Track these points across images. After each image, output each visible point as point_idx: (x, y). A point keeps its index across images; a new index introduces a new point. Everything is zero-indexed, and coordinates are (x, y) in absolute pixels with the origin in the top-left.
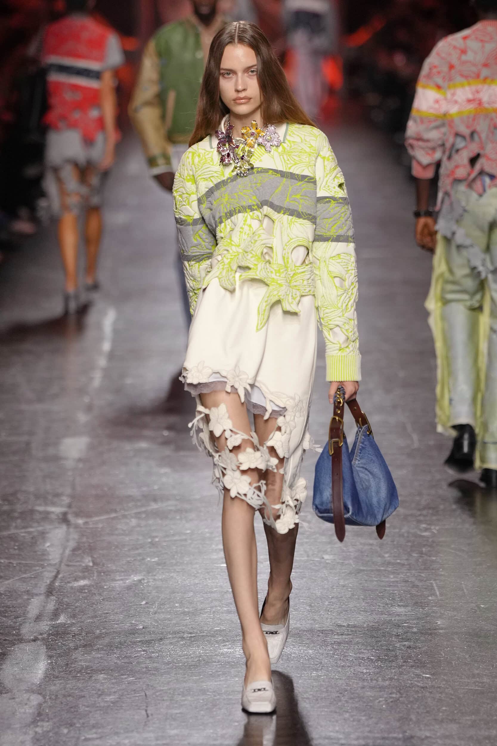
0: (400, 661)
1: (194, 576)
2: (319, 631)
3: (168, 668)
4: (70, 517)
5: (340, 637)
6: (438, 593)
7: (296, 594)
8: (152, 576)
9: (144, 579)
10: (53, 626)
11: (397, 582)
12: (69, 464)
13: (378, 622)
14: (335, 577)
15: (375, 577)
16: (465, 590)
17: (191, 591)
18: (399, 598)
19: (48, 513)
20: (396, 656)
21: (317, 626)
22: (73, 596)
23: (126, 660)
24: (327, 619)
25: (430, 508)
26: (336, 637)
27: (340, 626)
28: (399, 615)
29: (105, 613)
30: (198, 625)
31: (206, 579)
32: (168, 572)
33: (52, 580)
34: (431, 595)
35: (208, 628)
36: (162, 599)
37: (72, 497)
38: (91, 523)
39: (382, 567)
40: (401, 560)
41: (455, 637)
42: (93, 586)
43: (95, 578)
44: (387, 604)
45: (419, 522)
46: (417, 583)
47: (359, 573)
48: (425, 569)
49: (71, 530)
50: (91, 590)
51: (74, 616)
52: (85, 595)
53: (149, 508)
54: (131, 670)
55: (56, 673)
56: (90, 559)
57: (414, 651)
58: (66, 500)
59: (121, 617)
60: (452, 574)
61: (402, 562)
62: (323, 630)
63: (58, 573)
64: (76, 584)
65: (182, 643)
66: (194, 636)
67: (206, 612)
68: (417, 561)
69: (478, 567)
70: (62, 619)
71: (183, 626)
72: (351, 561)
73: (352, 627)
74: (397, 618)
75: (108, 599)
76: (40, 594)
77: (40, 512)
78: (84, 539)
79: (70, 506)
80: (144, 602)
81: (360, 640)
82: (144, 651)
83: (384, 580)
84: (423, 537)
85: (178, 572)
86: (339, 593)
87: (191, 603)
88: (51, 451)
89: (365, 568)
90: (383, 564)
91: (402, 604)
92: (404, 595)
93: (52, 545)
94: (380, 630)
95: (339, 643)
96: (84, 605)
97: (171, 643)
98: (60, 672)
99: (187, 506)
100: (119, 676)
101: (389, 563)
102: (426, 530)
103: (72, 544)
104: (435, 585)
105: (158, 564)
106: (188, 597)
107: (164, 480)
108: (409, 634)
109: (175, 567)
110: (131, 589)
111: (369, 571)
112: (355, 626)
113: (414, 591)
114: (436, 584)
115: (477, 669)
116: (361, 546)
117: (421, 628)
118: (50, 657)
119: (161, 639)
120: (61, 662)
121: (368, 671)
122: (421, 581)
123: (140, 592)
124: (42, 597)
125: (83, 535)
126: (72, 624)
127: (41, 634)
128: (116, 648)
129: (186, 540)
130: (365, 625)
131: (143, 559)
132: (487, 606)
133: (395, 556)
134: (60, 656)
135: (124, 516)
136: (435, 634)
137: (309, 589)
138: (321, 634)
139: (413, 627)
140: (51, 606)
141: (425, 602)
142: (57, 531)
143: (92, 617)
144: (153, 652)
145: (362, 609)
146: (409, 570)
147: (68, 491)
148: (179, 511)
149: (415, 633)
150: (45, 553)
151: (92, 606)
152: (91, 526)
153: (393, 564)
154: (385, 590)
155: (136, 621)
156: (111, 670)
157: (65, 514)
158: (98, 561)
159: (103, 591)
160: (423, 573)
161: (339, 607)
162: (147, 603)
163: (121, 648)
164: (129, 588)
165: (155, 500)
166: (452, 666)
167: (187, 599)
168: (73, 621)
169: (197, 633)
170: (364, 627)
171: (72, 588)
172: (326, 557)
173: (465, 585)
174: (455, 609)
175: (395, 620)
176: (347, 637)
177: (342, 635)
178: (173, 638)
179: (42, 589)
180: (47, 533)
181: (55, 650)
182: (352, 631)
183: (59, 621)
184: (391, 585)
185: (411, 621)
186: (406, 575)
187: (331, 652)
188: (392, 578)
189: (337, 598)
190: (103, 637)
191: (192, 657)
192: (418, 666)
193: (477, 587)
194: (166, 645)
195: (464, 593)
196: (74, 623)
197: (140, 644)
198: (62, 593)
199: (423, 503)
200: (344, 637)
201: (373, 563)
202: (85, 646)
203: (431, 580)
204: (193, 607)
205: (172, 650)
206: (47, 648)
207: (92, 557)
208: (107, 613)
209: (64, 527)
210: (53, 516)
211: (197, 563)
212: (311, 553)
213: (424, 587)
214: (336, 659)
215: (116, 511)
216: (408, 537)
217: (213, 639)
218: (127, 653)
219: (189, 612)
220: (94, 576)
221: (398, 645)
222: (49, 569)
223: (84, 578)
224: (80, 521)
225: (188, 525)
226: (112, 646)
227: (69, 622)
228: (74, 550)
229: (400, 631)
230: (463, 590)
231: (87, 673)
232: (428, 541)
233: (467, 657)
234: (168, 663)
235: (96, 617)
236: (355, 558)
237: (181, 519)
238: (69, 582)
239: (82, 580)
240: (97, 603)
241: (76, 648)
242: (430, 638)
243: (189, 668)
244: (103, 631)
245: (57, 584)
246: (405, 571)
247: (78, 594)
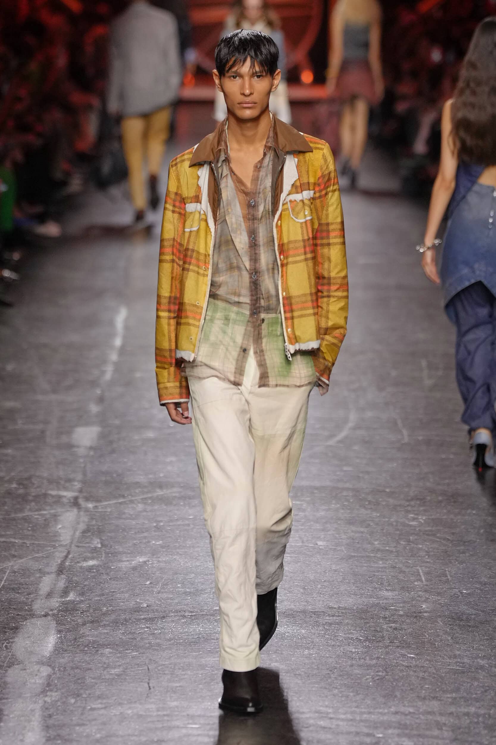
0: (387, 642)
1: (196, 558)
2: (312, 612)
3: (170, 644)
4: (81, 501)
5: (331, 618)
6: (423, 579)
7: (291, 578)
8: (156, 557)
9: (148, 561)
10: (63, 603)
11: (385, 567)
12: (81, 451)
13: (367, 605)
14: (328, 562)
15: (364, 563)
16: (449, 576)
17: (193, 573)
18: (387, 583)
19: (60, 497)
20: (383, 637)
21: (310, 607)
22: (81, 575)
23: (131, 636)
24: (319, 601)
25: (418, 499)
26: (327, 618)
27: (332, 608)
28: (386, 599)
29: (111, 592)
30: (199, 604)
31: (207, 562)
32: (172, 555)
33: (62, 559)
34: (417, 580)
35: (208, 607)
36: (165, 580)
37: (84, 482)
38: (100, 507)
39: (372, 553)
40: (389, 547)
41: (439, 620)
42: (101, 566)
43: (103, 558)
44: (376, 588)
45: (408, 512)
46: (404, 569)
47: (350, 558)
48: (412, 556)
49: (82, 513)
50: (99, 570)
51: (82, 594)
52: (93, 574)
53: (155, 494)
54: (135, 646)
55: (65, 647)
56: (99, 540)
57: (400, 633)
58: (77, 485)
59: (127, 595)
60: (437, 561)
61: (391, 549)
62: (315, 612)
63: (69, 553)
64: (85, 564)
65: (183, 621)
66: (195, 615)
67: (206, 593)
68: (405, 548)
69: (461, 555)
70: (71, 596)
71: (185, 605)
72: (343, 548)
73: (342, 609)
74: (385, 601)
75: (115, 579)
76: (52, 573)
77: (53, 496)
78: (94, 522)
79: (81, 491)
80: (148, 583)
81: (350, 622)
82: (147, 627)
83: (373, 565)
84: (411, 526)
85: (181, 554)
86: (331, 577)
87: (192, 584)
88: (64, 439)
89: (356, 554)
90: (373, 551)
91: (390, 588)
92: (391, 580)
93: (63, 527)
94: (369, 612)
95: (330, 624)
96: (92, 584)
97: (173, 621)
98: (68, 646)
99: (190, 493)
100: (123, 650)
101: (378, 550)
102: (414, 519)
103: (82, 527)
104: (420, 571)
105: (162, 547)
106: (190, 579)
107: (169, 468)
108: (396, 617)
109: (178, 550)
110: (136, 569)
111: (360, 556)
112: (345, 609)
113: (401, 576)
114: (422, 570)
115: (458, 650)
116: (353, 534)
117: (407, 611)
118: (60, 632)
119: (164, 617)
120: (70, 636)
121: (356, 650)
122: (408, 567)
123: (145, 572)
124: (53, 576)
125: (92, 519)
126: (81, 602)
127: (52, 610)
128: (122, 624)
129: (189, 525)
130: (355, 608)
131: (149, 542)
132: (469, 591)
133: (384, 544)
134: (69, 630)
135: (132, 502)
136: (420, 617)
137: (303, 573)
138: (313, 615)
139: (399, 610)
140: (61, 584)
141: (411, 587)
142: (68, 514)
143: (100, 595)
144: (156, 629)
145: (351, 593)
146: (396, 557)
147: (80, 477)
148: (184, 498)
149: (401, 616)
150: (56, 535)
151: (99, 585)
152: (100, 510)
153: (382, 551)
154: (374, 575)
155: (140, 600)
156: (117, 645)
157: (76, 498)
158: (106, 543)
159: (111, 571)
160: (409, 560)
161: (331, 591)
162: (151, 583)
163: (125, 624)
164: (134, 569)
165: (161, 487)
166: (435, 647)
167: (189, 580)
168: (82, 599)
169: (197, 612)
170: (353, 610)
171: (81, 567)
172: (320, 543)
173: (449, 571)
174: (439, 594)
175: (383, 603)
176: (337, 618)
177: (333, 616)
178: (175, 616)
179: (53, 568)
180: (59, 516)
181: (64, 625)
182: (342, 613)
183: (68, 599)
184: (379, 571)
185: (398, 605)
186: (394, 561)
187: (323, 632)
188: (381, 564)
189: (329, 581)
190: (110, 614)
191: (192, 635)
192: (403, 647)
193: (460, 574)
194: (168, 623)
195: (448, 579)
196: (82, 601)
197: (144, 621)
198: (72, 573)
199: (412, 494)
200: (335, 618)
201: (364, 549)
202: (92, 622)
203: (417, 567)
204: (194, 588)
205: (174, 628)
206: (57, 624)
207: (101, 539)
208: (114, 592)
209: (75, 510)
210: (65, 500)
211: (198, 547)
212: (305, 539)
213: (411, 573)
214: (327, 639)
215: (123, 496)
216: (397, 525)
217: (212, 618)
218: (131, 630)
219: (190, 593)
220: (102, 557)
221: (385, 627)
222: (60, 549)
223: (93, 558)
224: (90, 505)
225: (190, 511)
226: (117, 623)
227: (78, 599)
228: (84, 532)
229: (387, 613)
230: (447, 576)
231: (94, 647)
232: (415, 530)
233: (449, 638)
234: (170, 640)
235: (103, 595)
236: (347, 544)
237: (184, 505)
238: (78, 562)
239: (91, 560)
240: (105, 582)
241: (84, 624)
242: (415, 620)
243: (190, 645)
244: (110, 608)
245: (67, 564)
246: (393, 558)
247: (87, 573)
